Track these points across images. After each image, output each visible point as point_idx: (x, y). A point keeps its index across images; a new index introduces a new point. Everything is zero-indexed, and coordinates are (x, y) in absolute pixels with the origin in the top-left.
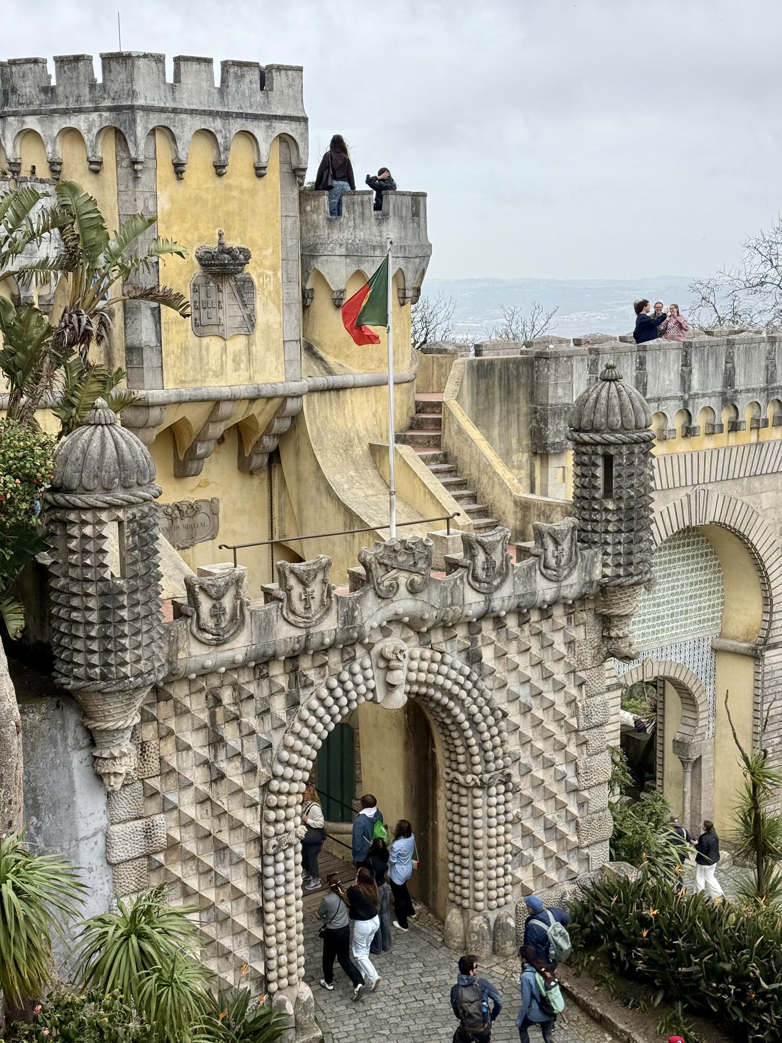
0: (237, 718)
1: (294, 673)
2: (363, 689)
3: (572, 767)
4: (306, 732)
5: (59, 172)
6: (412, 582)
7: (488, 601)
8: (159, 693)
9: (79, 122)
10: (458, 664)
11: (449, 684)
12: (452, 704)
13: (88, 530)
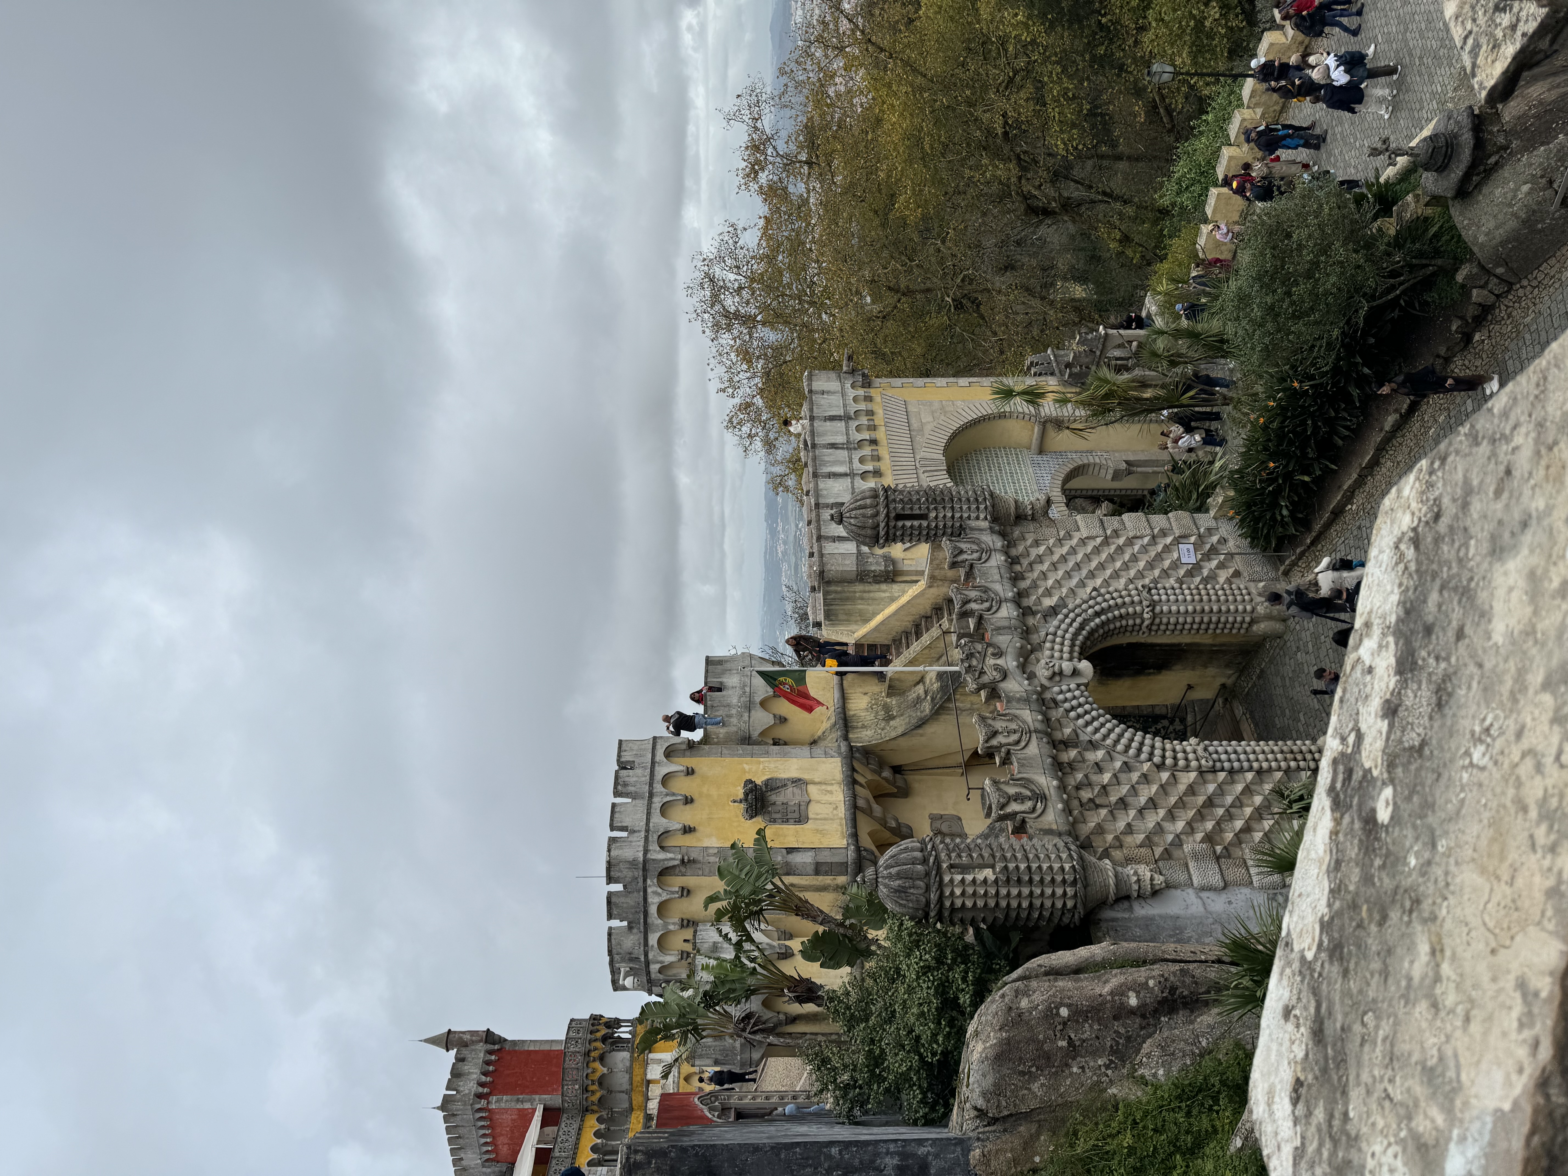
0: (1104, 787)
1: (1066, 744)
2: (1077, 693)
3: (1135, 541)
4: (1113, 736)
5: (689, 921)
6: (993, 655)
7: (1006, 600)
8: (1086, 845)
9: (654, 901)
10: (1056, 623)
11: (1071, 630)
12: (1087, 628)
13: (958, 892)
